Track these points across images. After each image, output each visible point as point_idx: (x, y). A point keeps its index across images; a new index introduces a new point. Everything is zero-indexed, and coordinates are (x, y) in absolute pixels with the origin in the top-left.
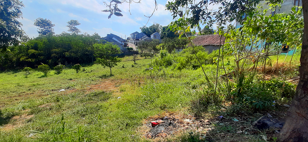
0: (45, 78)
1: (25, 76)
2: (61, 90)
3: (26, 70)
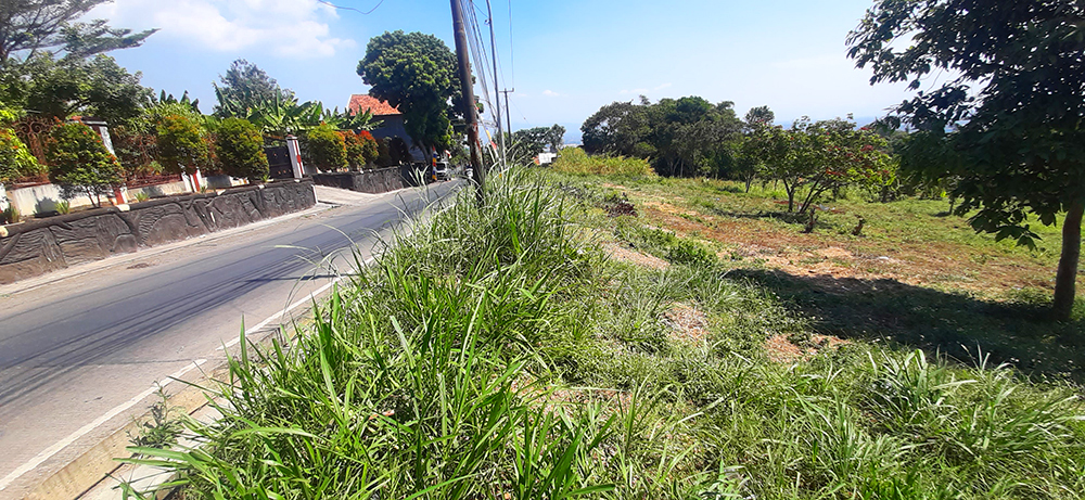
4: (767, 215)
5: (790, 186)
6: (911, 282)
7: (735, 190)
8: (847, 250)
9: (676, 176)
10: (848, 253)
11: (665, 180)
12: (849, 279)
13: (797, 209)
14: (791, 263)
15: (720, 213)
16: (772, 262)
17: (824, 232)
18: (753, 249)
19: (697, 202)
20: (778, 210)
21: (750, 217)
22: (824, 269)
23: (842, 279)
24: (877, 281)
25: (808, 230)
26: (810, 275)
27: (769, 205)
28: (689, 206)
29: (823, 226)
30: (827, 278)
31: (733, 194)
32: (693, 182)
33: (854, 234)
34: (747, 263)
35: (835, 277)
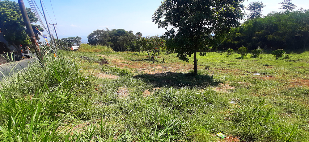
0: (241, 60)
1: (227, 56)
2: (256, 74)
4: (144, 60)
5: (148, 52)
6: (173, 72)
7: (136, 54)
8: (161, 66)
9: (120, 51)
10: (161, 67)
11: (117, 53)
12: (162, 73)
13: (150, 58)
14: (150, 71)
15: (133, 60)
16: (146, 72)
17: (156, 63)
18: (141, 69)
20: (147, 58)
21: (140, 61)
22: (156, 72)
23: (160, 73)
24: (167, 73)
25: (153, 63)
26: (154, 74)
27: (145, 57)
28: (125, 59)
29: (157, 61)
30: (157, 74)
31: (136, 55)
32: (125, 52)
33: (163, 62)
34: (140, 73)
35: (159, 73)
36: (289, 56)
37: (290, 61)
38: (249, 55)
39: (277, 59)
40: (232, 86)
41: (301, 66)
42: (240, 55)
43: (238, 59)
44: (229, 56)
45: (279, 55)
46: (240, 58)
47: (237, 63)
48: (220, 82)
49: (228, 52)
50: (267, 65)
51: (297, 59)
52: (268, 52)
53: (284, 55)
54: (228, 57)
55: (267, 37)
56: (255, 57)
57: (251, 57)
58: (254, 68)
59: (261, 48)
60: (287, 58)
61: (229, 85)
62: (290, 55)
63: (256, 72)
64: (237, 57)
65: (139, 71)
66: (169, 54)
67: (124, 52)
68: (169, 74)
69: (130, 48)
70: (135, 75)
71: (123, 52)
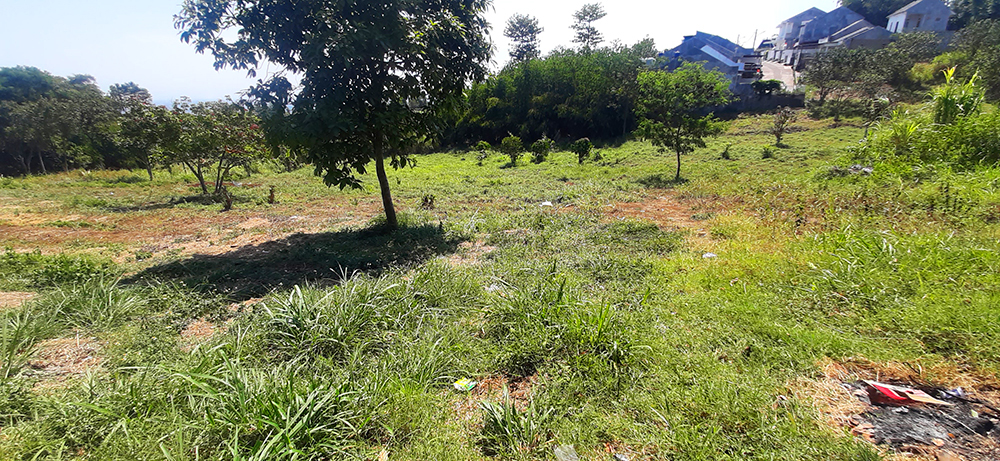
0: (511, 170)
1: (478, 162)
2: (544, 204)
3: (481, 148)
4: (181, 201)
5: (196, 169)
7: (134, 180)
8: (264, 217)
9: (35, 173)
10: (266, 221)
11: (15, 182)
12: (267, 243)
13: (211, 190)
14: (212, 244)
15: (117, 209)
16: (190, 249)
17: (243, 206)
19: (76, 202)
20: (193, 194)
21: (158, 206)
22: (244, 240)
23: (261, 245)
24: (289, 238)
25: (228, 208)
26: (233, 250)
27: (182, 190)
28: (66, 209)
29: (241, 200)
30: (248, 249)
31: (132, 185)
32: (67, 177)
33: (270, 202)
35: (256, 244)
36: (602, 155)
37: (604, 165)
38: (527, 157)
39: (580, 162)
40: (493, 243)
41: (622, 174)
42: (508, 159)
43: (504, 168)
44: (483, 162)
45: (583, 152)
46: (508, 166)
47: (503, 180)
48: (463, 239)
49: (478, 153)
50: (565, 180)
51: (614, 160)
52: (564, 148)
53: (593, 152)
54: (480, 164)
55: (557, 109)
56: (539, 160)
57: (533, 161)
58: (541, 187)
59: (548, 137)
60: (598, 158)
61: (484, 243)
62: (603, 152)
63: (543, 199)
64: (502, 164)
65: (156, 249)
66: (295, 168)
67: (61, 175)
68: (299, 239)
69: (91, 154)
70: (135, 268)
71: (51, 176)
